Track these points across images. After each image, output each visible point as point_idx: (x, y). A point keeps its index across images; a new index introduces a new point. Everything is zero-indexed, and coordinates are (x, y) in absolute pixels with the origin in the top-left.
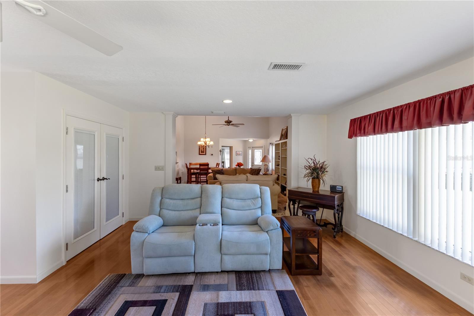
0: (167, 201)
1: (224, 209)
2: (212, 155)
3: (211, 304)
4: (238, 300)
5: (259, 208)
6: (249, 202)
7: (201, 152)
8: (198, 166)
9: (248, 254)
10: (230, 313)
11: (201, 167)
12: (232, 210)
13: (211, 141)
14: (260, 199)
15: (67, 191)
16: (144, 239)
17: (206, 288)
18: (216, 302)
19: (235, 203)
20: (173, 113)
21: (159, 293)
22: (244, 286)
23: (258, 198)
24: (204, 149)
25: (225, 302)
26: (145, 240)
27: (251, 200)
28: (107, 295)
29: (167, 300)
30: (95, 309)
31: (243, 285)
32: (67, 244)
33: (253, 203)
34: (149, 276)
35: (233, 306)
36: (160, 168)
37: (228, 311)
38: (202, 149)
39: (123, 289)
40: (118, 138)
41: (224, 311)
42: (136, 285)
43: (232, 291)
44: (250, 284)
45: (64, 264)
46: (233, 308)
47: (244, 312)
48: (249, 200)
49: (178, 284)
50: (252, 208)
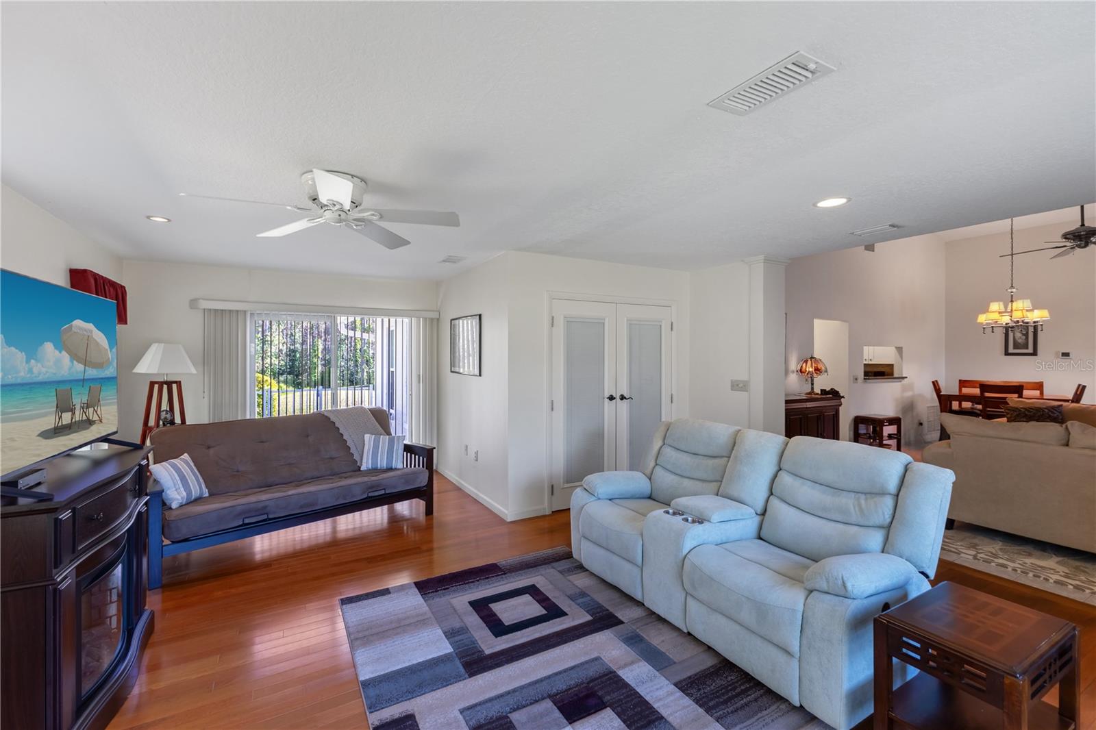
0: (668, 451)
1: (774, 502)
2: (1066, 355)
3: (604, 664)
4: (649, 696)
5: (881, 527)
6: (848, 501)
7: (1015, 347)
8: (977, 391)
9: (742, 625)
10: (606, 698)
11: (987, 394)
12: (793, 510)
13: (1035, 307)
14: (889, 502)
15: (552, 409)
16: (584, 503)
17: (634, 640)
18: (614, 668)
19: (806, 493)
20: (762, 257)
21: (573, 601)
22: (700, 690)
23: (882, 493)
24: (1026, 335)
25: (625, 679)
26: (585, 507)
27: (857, 495)
28: (532, 567)
29: (567, 615)
30: (505, 574)
31: (701, 687)
32: (552, 486)
33: (860, 505)
34: (592, 574)
35: (625, 695)
36: (740, 386)
37: (608, 693)
38: (1018, 335)
39: (552, 570)
40: (661, 326)
41: (601, 689)
42: (566, 575)
43: (665, 677)
44: (718, 697)
45: (548, 512)
46: (622, 697)
47: (626, 718)
48: (853, 495)
49: (607, 608)
50: (854, 519)
